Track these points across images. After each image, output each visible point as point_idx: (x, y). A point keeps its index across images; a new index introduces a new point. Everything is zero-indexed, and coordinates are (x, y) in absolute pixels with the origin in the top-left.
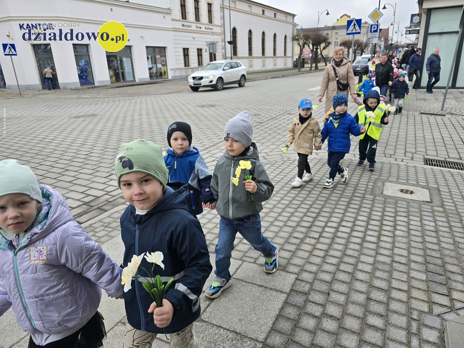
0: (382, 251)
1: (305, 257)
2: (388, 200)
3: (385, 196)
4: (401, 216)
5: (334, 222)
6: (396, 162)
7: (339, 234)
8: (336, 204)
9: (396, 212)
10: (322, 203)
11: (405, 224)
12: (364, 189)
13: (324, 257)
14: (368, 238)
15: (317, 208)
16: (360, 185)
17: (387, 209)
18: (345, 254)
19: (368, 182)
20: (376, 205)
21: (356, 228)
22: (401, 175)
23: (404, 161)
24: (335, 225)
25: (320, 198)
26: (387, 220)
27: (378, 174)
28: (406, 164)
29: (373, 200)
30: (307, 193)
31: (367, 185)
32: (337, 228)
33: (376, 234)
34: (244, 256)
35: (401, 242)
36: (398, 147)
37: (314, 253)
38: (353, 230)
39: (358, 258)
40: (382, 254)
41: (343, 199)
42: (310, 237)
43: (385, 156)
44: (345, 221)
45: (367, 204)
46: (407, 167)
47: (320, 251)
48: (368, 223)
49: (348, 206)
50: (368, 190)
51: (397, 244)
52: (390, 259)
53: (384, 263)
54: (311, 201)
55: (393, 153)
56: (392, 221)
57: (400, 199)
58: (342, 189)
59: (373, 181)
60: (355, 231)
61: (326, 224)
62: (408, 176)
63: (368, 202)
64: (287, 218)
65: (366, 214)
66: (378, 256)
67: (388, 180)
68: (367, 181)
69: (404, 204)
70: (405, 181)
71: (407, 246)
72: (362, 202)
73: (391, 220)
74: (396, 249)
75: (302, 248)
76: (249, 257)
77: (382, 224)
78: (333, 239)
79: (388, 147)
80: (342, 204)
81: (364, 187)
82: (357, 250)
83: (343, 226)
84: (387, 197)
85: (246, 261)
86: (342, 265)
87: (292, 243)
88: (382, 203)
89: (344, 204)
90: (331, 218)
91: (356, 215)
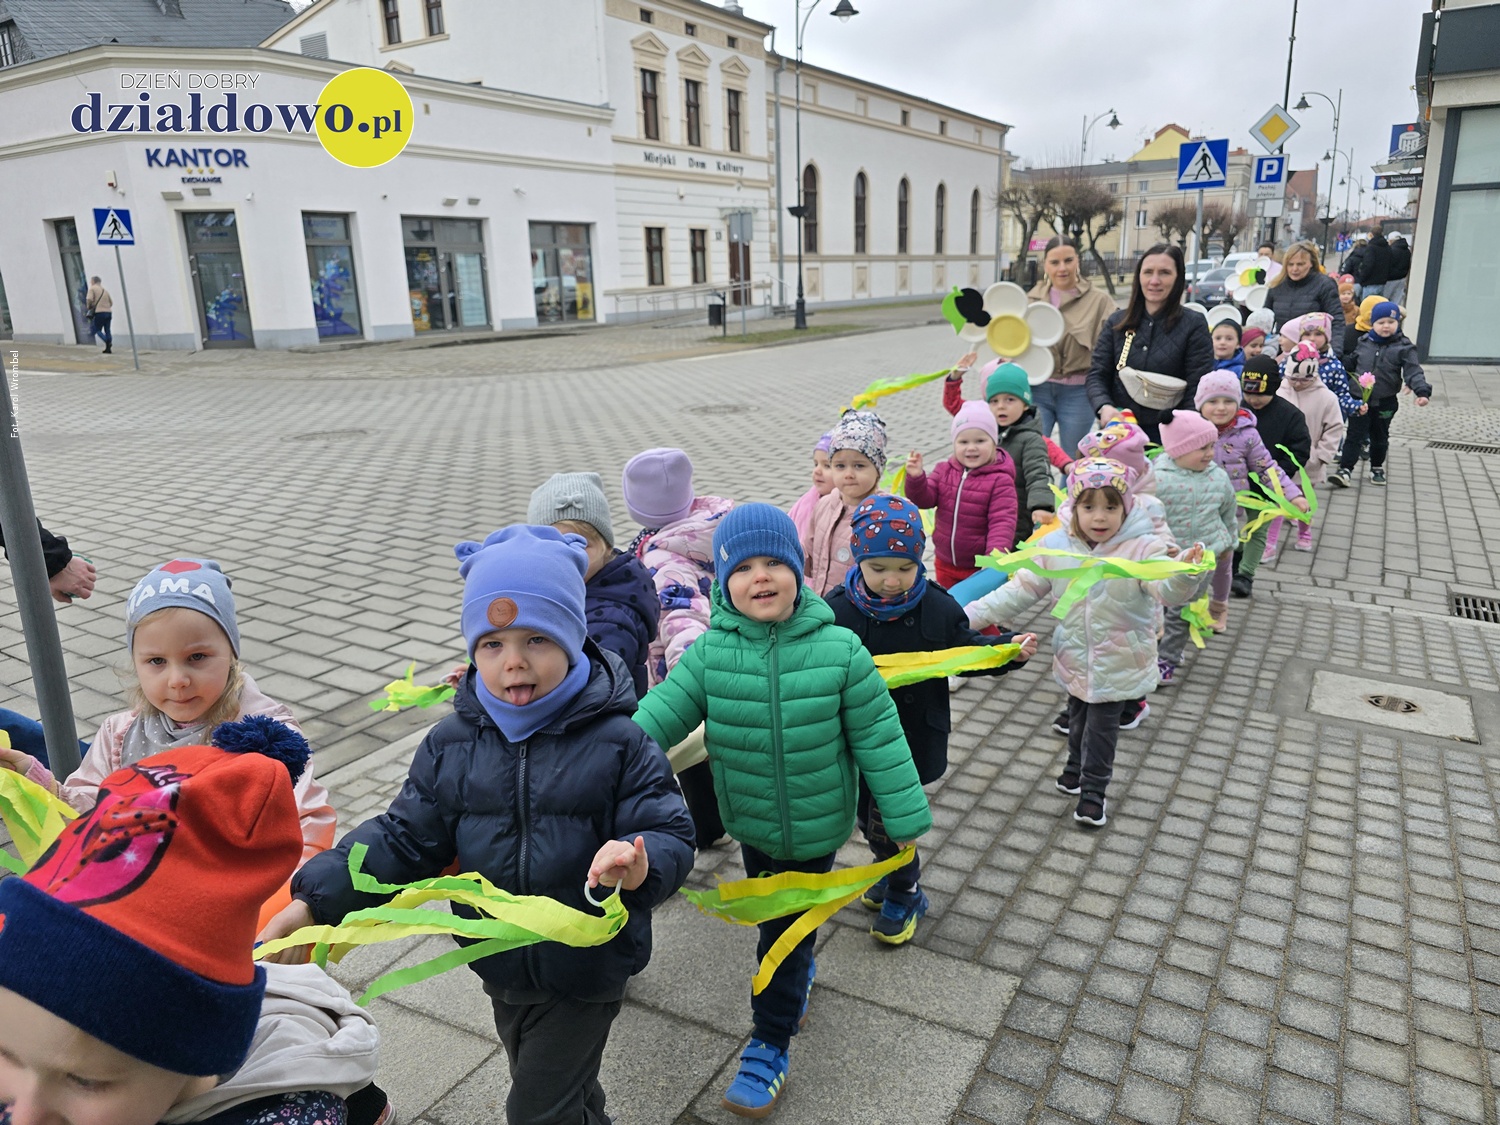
0: (1313, 905)
1: (1047, 916)
2: (1329, 731)
3: (1319, 718)
4: (1376, 787)
5: (1146, 801)
6: (1351, 604)
7: (1164, 843)
8: (1152, 741)
9: (1358, 773)
11: (1390, 814)
12: (1245, 691)
13: (1113, 920)
14: (1264, 859)
16: (1229, 679)
17: (1327, 762)
18: (1184, 912)
20: (1287, 746)
21: (1221, 823)
22: (1371, 649)
23: (1378, 600)
24: (1148, 810)
26: (1328, 800)
27: (1293, 641)
28: (1388, 610)
29: (1278, 730)
30: (1053, 699)
31: (1257, 678)
32: (1156, 823)
33: (1289, 844)
35: (1380, 877)
36: (1357, 553)
37: (1077, 905)
38: (1209, 830)
39: (1229, 928)
40: (1312, 916)
41: (1172, 724)
42: (1063, 850)
43: (1315, 584)
44: (1181, 796)
45: (1256, 741)
46: (1392, 621)
47: (1098, 899)
48: (1262, 808)
49: (1191, 749)
50: (1259, 694)
51: (1364, 883)
52: (1342, 933)
53: (1321, 946)
55: (1338, 572)
56: (1345, 804)
57: (1368, 728)
59: (1276, 667)
60: (1216, 832)
61: (1119, 806)
62: (1394, 650)
63: (1260, 735)
64: (983, 783)
65: (1253, 777)
66: (1300, 920)
67: (1325, 664)
68: (1253, 663)
69: (1385, 747)
70: (1385, 669)
71: (1400, 891)
72: (1238, 736)
73: (1342, 800)
74: (1361, 897)
75: (1036, 887)
77: (1311, 813)
78: (1142, 858)
79: (1323, 553)
80: (1171, 740)
81: (1245, 686)
82: (1226, 900)
83: (1177, 815)
84: (1324, 721)
85: (846, 926)
86: (1173, 948)
87: (1004, 866)
88: (1308, 740)
89: (1178, 741)
90: (1134, 787)
91: (1219, 777)
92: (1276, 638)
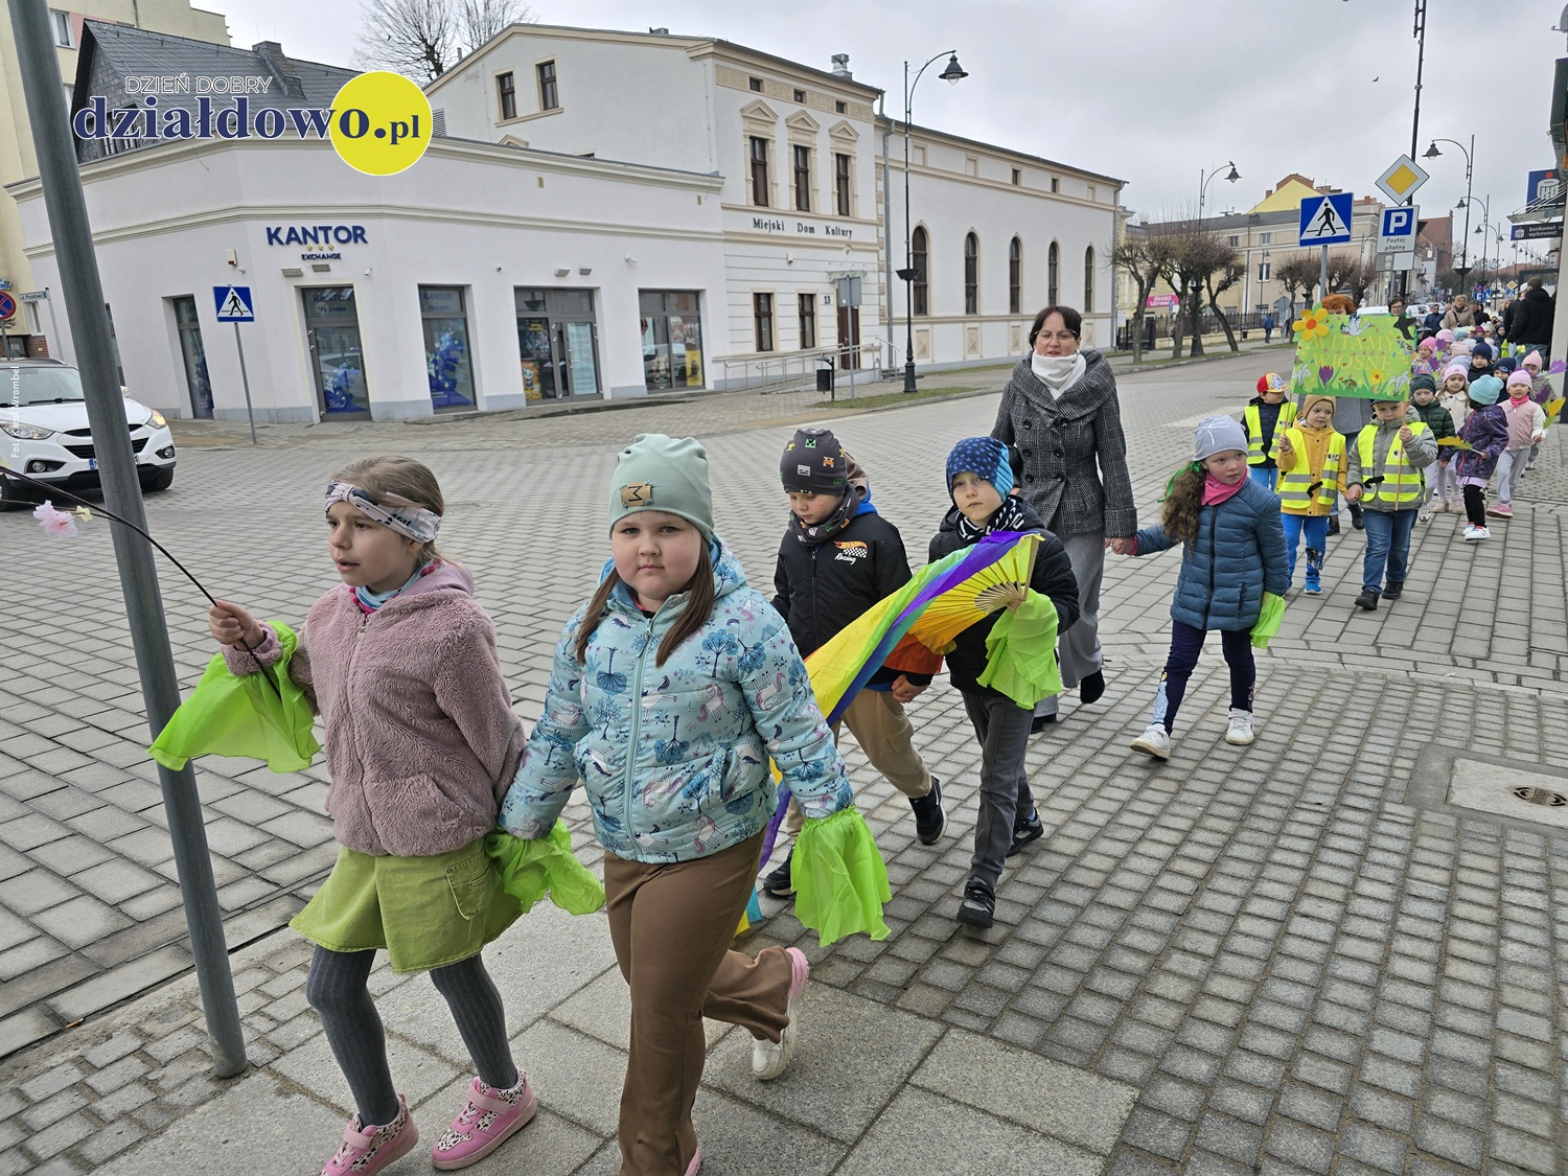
0: (1453, 1018)
1: (1168, 1023)
2: (1470, 825)
3: (1459, 811)
4: (1521, 888)
5: (1272, 899)
6: (1494, 686)
7: (1292, 945)
8: (1278, 834)
9: (1502, 873)
10: (1227, 826)
11: (1536, 918)
12: (1379, 780)
13: (1237, 1028)
14: (1400, 966)
15: (1209, 846)
16: (1362, 767)
17: (1468, 860)
19: (1395, 756)
20: (1425, 842)
21: (1354, 925)
22: (1517, 736)
23: (1524, 682)
24: (1275, 910)
25: (1217, 809)
26: (1472, 902)
27: (1431, 726)
28: (1535, 692)
29: (1414, 824)
30: (1172, 786)
31: (1391, 767)
32: (1283, 923)
33: (1428, 951)
34: (952, 1006)
35: (1526, 988)
36: (1501, 629)
37: (1200, 1012)
38: (1340, 933)
39: (1362, 1040)
40: (1452, 1030)
41: (1301, 816)
42: (1185, 951)
43: (1455, 664)
44: (1310, 895)
45: (1390, 836)
46: (1540, 705)
47: (1221, 1005)
48: (1397, 910)
49: (1320, 842)
50: (1394, 784)
51: (1509, 995)
52: (1485, 1049)
53: (1462, 1063)
54: (1188, 818)
55: (1482, 652)
56: (1489, 907)
57: (1515, 823)
58: (1296, 778)
59: (1412, 755)
60: (1348, 935)
61: (1243, 904)
62: (1541, 737)
63: (1395, 829)
64: (1101, 877)
65: (1389, 876)
66: (1439, 1034)
67: (1466, 752)
68: (1388, 750)
69: (1531, 844)
70: (1533, 759)
71: (1548, 1004)
72: (1372, 830)
73: (1485, 902)
74: (1506, 1011)
75: (1156, 991)
76: (969, 1012)
77: (1450, 916)
79: (1463, 630)
80: (1299, 833)
81: (1379, 775)
82: (1359, 1010)
83: (1306, 916)
84: (1464, 815)
85: (957, 1027)
86: (1302, 1062)
87: (1123, 968)
88: (1448, 836)
89: (1307, 834)
90: (1260, 885)
91: (1351, 874)
92: (1413, 723)
